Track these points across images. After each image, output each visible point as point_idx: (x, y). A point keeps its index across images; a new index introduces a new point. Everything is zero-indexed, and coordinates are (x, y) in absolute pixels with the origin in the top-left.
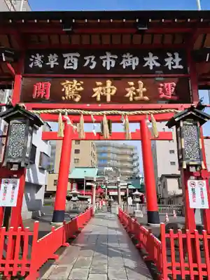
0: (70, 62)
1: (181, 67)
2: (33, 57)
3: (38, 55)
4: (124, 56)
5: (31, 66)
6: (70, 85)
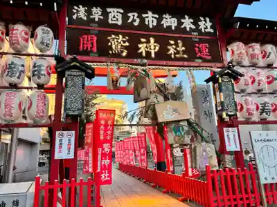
0: (114, 17)
1: (212, 31)
2: (76, 8)
4: (164, 16)
5: (75, 17)
6: (116, 40)
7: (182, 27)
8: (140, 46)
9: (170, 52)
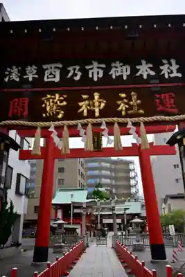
1: (180, 75)
2: (8, 69)
3: (14, 67)
4: (113, 65)
5: (6, 80)
6: (51, 100)
7: (138, 74)
8: (81, 104)
9: (120, 108)
